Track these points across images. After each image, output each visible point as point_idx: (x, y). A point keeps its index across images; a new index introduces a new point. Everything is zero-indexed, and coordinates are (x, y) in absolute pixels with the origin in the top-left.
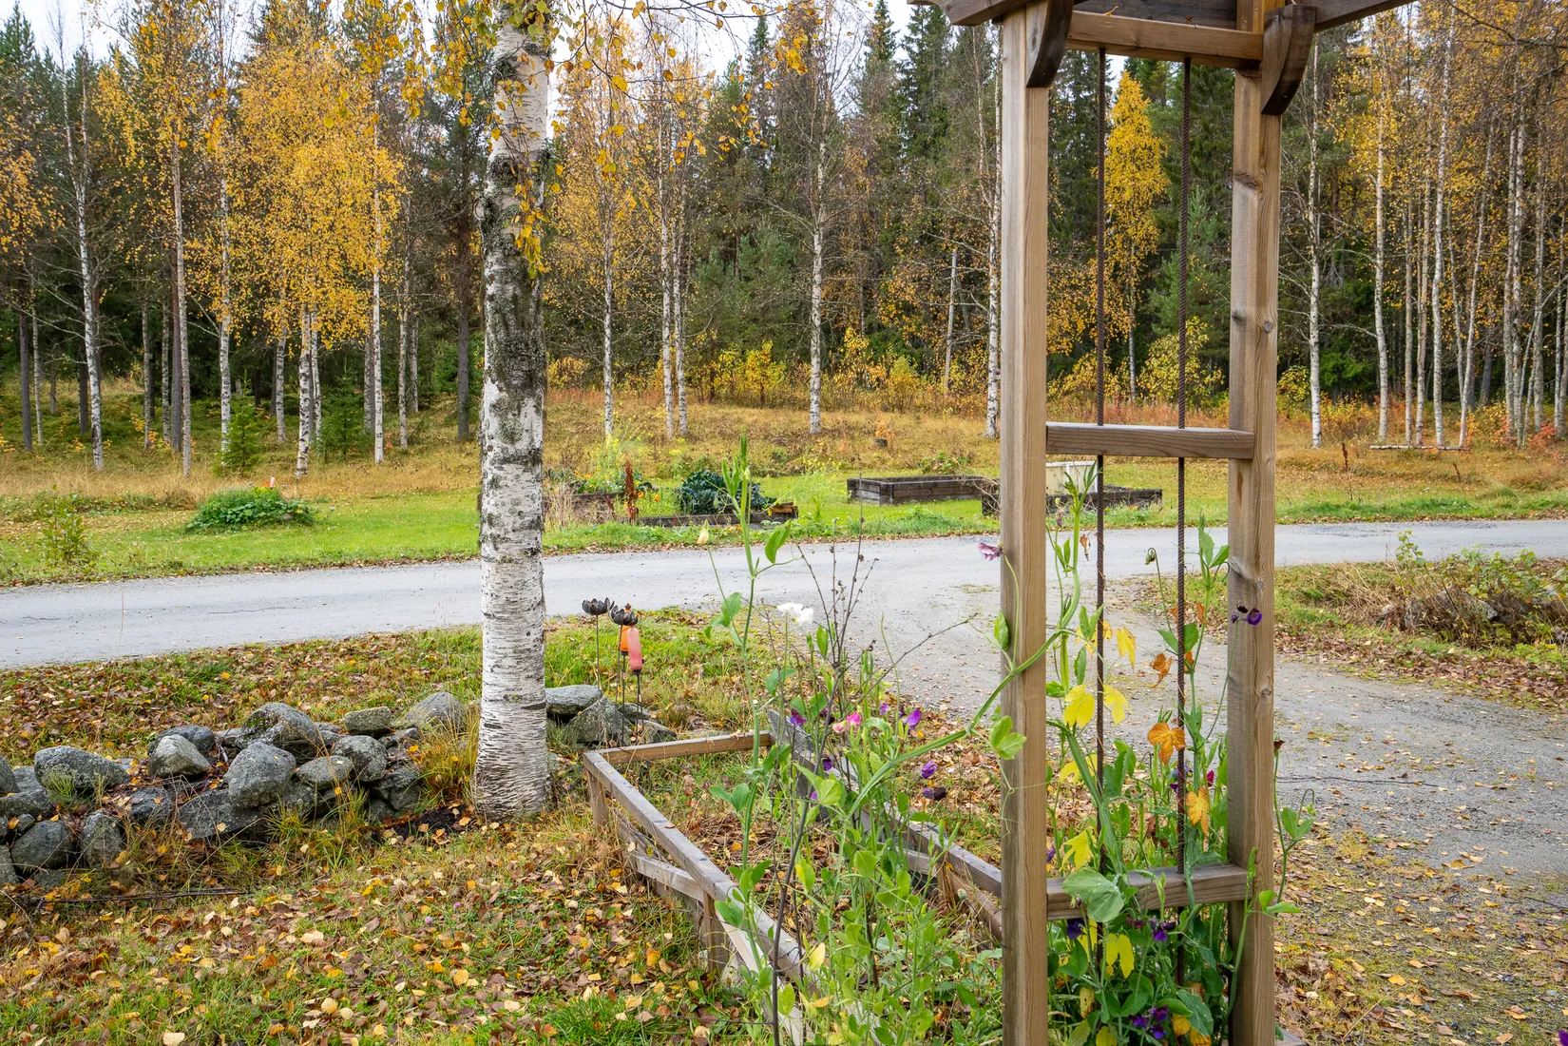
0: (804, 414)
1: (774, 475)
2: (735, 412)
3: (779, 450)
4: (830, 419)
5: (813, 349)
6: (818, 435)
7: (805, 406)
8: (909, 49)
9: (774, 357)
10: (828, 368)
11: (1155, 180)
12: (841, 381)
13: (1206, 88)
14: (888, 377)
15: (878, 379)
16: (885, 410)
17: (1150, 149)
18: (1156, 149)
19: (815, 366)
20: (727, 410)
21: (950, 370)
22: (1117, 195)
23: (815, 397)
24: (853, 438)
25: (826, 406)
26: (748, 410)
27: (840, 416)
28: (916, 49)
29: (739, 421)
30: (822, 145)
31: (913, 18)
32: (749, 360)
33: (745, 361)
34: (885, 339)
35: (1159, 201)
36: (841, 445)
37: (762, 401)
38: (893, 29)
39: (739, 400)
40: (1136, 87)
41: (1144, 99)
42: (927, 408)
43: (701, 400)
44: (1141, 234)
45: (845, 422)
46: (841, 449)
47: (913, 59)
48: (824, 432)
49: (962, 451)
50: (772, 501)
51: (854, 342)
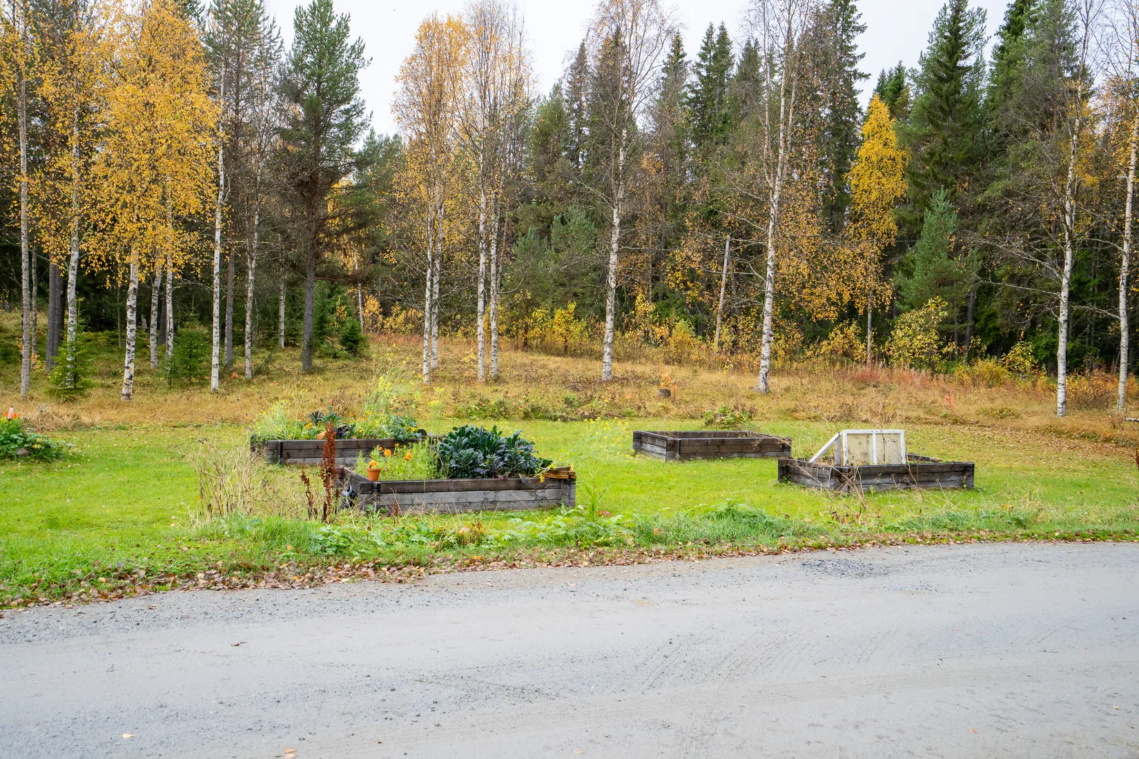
0: (598, 363)
1: (565, 420)
2: (542, 359)
3: (571, 395)
4: (621, 369)
5: (608, 308)
6: (608, 382)
7: (599, 357)
8: (699, 73)
9: (577, 317)
10: (620, 326)
11: (897, 185)
12: (631, 337)
13: (946, 108)
14: (670, 335)
15: (661, 338)
16: (667, 363)
17: (894, 160)
18: (899, 160)
19: (609, 323)
20: (535, 357)
21: (723, 333)
22: (864, 196)
23: (607, 349)
24: (639, 387)
25: (617, 358)
26: (553, 358)
27: (628, 366)
28: (704, 73)
29: (544, 367)
30: (624, 131)
31: (704, 49)
32: (556, 317)
33: (553, 317)
34: (668, 306)
35: (901, 201)
36: (628, 392)
37: (565, 351)
38: (686, 59)
39: (547, 350)
40: (884, 109)
41: (890, 119)
42: (701, 363)
43: (517, 348)
44: (883, 228)
45: (633, 372)
46: (628, 397)
47: (702, 81)
48: (615, 380)
49: (743, 405)
50: (546, 463)
51: (644, 306)
